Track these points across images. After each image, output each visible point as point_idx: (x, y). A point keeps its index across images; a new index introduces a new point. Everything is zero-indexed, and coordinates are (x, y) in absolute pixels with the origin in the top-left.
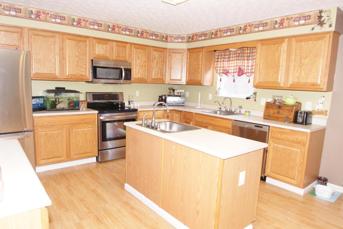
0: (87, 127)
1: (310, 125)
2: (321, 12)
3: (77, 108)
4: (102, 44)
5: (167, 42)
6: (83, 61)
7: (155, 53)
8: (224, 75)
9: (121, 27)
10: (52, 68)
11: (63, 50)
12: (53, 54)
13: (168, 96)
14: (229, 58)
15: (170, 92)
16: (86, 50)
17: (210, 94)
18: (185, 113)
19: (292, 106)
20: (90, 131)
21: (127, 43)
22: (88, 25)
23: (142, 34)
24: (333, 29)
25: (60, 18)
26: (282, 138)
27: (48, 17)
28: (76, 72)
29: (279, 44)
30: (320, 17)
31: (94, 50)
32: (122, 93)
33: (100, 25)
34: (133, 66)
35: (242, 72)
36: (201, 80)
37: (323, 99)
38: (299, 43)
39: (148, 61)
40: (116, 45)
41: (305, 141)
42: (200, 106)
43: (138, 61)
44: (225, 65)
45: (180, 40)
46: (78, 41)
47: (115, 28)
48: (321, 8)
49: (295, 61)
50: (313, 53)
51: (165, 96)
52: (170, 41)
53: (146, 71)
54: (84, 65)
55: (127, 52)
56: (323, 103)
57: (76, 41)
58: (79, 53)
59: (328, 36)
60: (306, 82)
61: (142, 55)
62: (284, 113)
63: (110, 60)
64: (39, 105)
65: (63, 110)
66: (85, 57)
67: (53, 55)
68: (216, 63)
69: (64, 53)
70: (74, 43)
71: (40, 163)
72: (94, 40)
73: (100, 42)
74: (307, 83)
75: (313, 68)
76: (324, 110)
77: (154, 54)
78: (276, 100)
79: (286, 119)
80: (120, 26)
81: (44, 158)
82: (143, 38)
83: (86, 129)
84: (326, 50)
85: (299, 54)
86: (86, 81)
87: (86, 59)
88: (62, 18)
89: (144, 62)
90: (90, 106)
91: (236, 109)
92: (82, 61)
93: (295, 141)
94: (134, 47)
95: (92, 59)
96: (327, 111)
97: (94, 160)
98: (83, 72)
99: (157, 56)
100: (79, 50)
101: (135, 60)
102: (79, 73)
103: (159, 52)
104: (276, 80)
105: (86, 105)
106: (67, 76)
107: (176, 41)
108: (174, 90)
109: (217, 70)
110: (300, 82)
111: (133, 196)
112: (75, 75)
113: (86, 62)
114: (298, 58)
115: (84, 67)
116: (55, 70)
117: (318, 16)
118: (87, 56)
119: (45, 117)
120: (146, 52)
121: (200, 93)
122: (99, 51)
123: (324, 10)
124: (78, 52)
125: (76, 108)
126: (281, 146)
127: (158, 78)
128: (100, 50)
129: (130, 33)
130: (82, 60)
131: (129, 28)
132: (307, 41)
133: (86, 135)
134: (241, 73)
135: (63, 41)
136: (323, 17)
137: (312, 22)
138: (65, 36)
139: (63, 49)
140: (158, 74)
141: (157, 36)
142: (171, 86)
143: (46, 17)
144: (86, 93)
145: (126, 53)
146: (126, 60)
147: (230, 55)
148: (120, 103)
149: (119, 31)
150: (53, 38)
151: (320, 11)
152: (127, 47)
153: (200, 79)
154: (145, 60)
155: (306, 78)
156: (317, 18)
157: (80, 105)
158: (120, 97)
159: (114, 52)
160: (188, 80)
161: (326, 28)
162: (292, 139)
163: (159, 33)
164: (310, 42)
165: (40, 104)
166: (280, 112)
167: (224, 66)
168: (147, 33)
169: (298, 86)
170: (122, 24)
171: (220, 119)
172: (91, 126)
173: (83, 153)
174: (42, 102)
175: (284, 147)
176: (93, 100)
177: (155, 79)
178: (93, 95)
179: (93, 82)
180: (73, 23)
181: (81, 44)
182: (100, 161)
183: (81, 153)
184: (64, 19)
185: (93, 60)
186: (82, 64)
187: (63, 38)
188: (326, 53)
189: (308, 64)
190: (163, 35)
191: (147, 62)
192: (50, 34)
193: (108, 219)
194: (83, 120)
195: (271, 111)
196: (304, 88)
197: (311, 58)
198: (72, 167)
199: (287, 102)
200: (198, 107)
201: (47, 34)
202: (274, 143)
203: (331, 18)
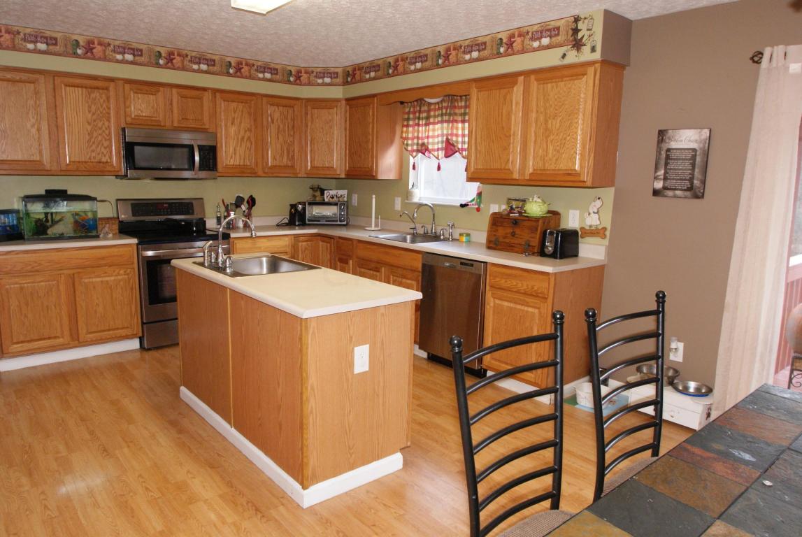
0: (114, 274)
1: (575, 258)
2: (577, 19)
3: (94, 233)
4: (146, 94)
5: (300, 85)
6: (104, 131)
7: (270, 110)
8: (420, 154)
9: (187, 56)
10: (32, 148)
11: (56, 109)
12: (33, 118)
13: (310, 204)
14: (428, 118)
15: (314, 196)
16: (109, 108)
17: (396, 198)
18: (340, 240)
19: (537, 220)
20: (121, 283)
21: (204, 89)
22: (110, 53)
23: (239, 68)
24: (597, 56)
25: (45, 41)
26: (509, 287)
27: (18, 40)
28: (88, 157)
29: (508, 88)
30: (576, 31)
31: (128, 107)
32: (202, 199)
33: (137, 52)
34: (222, 139)
35: (452, 147)
36: (372, 166)
37: (598, 203)
38: (542, 86)
39: (256, 127)
40: (178, 93)
41: (546, 291)
42: (376, 225)
43: (233, 130)
44: (422, 133)
45: (327, 80)
46: (90, 90)
47: (174, 58)
48: (576, 12)
49: (536, 124)
50: (566, 107)
51: (304, 204)
52: (306, 81)
53: (252, 151)
54: (106, 140)
55: (206, 108)
56: (597, 213)
57: (84, 90)
58: (94, 114)
59: (591, 70)
60: (557, 168)
61: (240, 114)
62: (524, 235)
63: (164, 128)
64: (8, 228)
65: (60, 238)
66: (106, 124)
67: (33, 120)
68: (405, 129)
69: (58, 114)
70: (80, 92)
71: (10, 351)
72: (127, 87)
73: (141, 90)
74: (559, 170)
75: (568, 138)
76: (600, 227)
77: (269, 112)
78: (514, 207)
79: (527, 246)
80: (185, 52)
81: (20, 340)
82: (242, 77)
83: (113, 278)
84: (589, 102)
85: (542, 110)
86: (116, 176)
87: (109, 126)
88: (49, 41)
89: (245, 131)
90: (125, 229)
91: (443, 229)
92: (100, 132)
93: (529, 293)
94: (221, 98)
95: (123, 126)
96: (605, 229)
97: (134, 344)
98: (105, 156)
99: (277, 115)
100: (93, 108)
101: (226, 126)
102: (94, 158)
103: (281, 108)
104: (506, 165)
105: (116, 227)
106: (67, 165)
107: (320, 81)
108: (322, 192)
109: (407, 145)
110: (546, 168)
111: (193, 410)
112: (85, 162)
113: (110, 133)
114: (542, 118)
115: (106, 144)
116: (40, 152)
117: (572, 29)
118: (112, 120)
119: (17, 254)
120: (250, 107)
121: (374, 196)
122: (140, 110)
123: (583, 17)
124: (89, 112)
125: (90, 234)
126: (506, 304)
127: (282, 165)
128: (141, 107)
129: (211, 68)
130: (101, 129)
131: (207, 57)
132: (556, 82)
133: (111, 290)
134: (450, 153)
135: (54, 89)
136: (580, 30)
137: (562, 42)
138: (58, 80)
139: (56, 106)
140: (282, 156)
141: (274, 71)
142: (316, 182)
143: (13, 40)
144: (117, 200)
145: (202, 110)
146: (203, 127)
147: (429, 111)
148: (194, 221)
149: (183, 63)
150: (32, 85)
151: (575, 19)
152: (205, 98)
153: (370, 165)
154: (249, 126)
155: (557, 160)
156: (570, 32)
157: (100, 227)
158: (196, 209)
159: (175, 111)
160: (349, 167)
161: (586, 55)
162: (525, 287)
163: (280, 66)
164: (562, 84)
165: (10, 226)
166: (517, 233)
167: (420, 135)
168: (250, 65)
169: (544, 178)
170: (189, 49)
171: (402, 252)
172: (122, 272)
173: (107, 328)
174: (13, 222)
175: (512, 305)
176: (133, 216)
177: (274, 167)
178: (132, 204)
179: (127, 176)
180: (75, 51)
181: (96, 94)
182: (146, 346)
183: (103, 328)
184: (54, 42)
185: (124, 128)
186: (100, 138)
187: (54, 84)
188: (589, 106)
189: (558, 129)
190: (289, 68)
191: (253, 130)
192: (24, 76)
193: (126, 450)
194: (103, 258)
195: (501, 231)
196: (553, 181)
197: (563, 119)
198: (85, 360)
199: (528, 211)
200: (371, 226)
201: (17, 76)
202: (494, 298)
203: (594, 32)
